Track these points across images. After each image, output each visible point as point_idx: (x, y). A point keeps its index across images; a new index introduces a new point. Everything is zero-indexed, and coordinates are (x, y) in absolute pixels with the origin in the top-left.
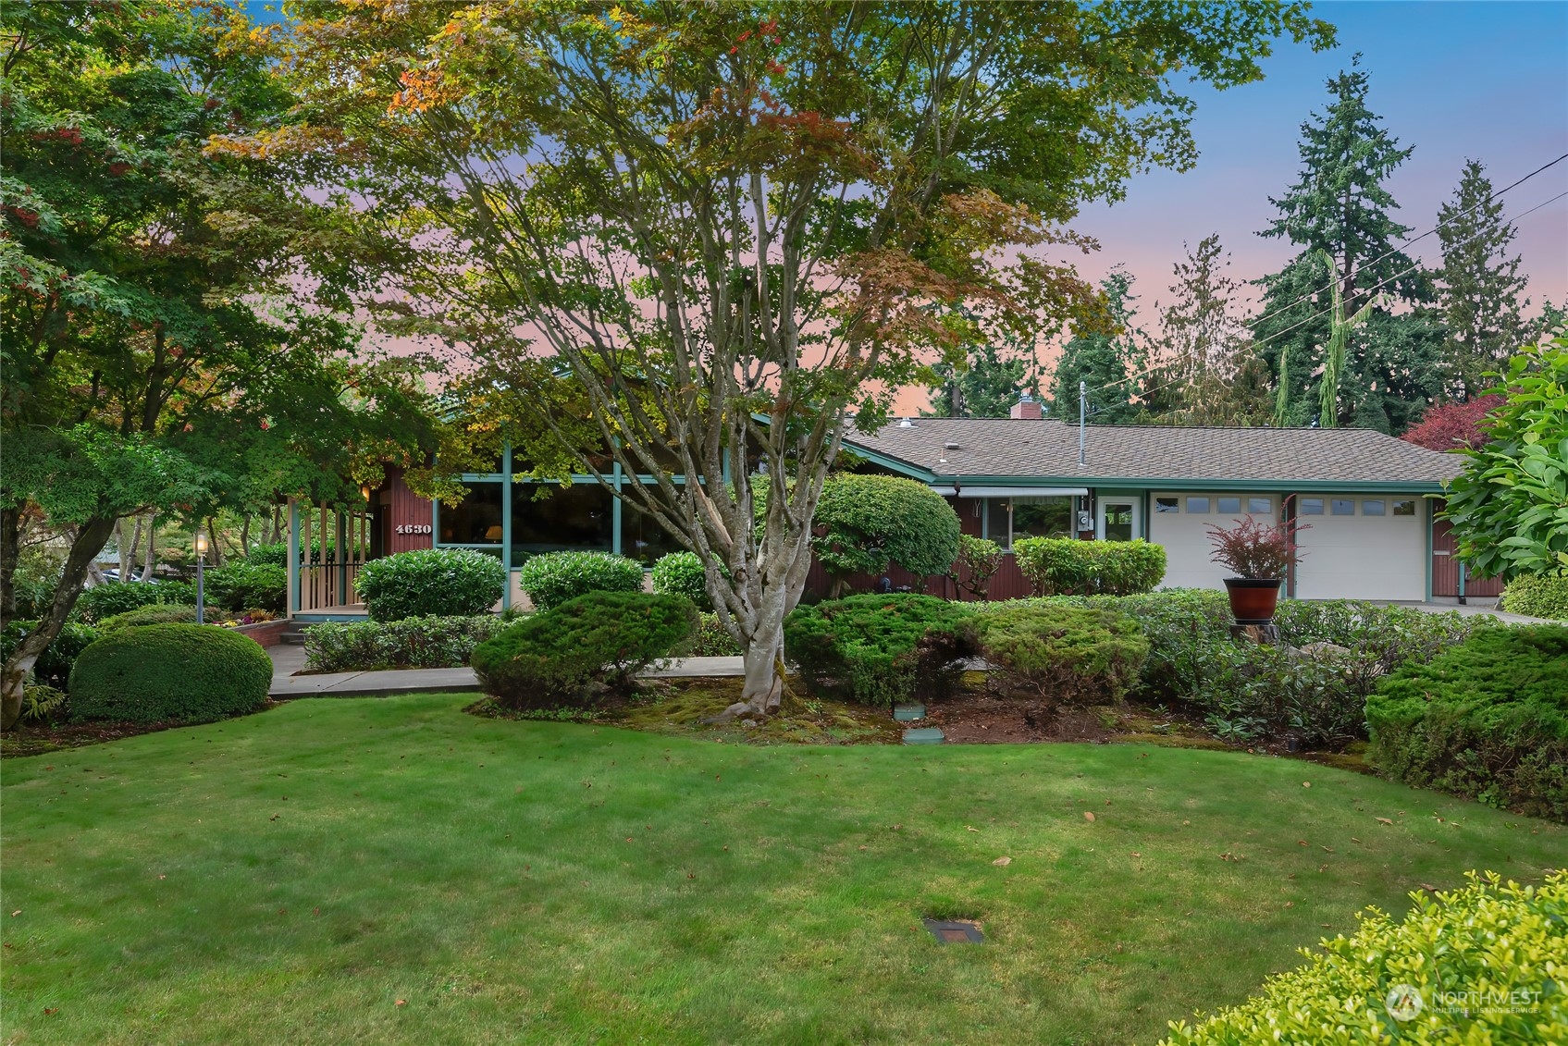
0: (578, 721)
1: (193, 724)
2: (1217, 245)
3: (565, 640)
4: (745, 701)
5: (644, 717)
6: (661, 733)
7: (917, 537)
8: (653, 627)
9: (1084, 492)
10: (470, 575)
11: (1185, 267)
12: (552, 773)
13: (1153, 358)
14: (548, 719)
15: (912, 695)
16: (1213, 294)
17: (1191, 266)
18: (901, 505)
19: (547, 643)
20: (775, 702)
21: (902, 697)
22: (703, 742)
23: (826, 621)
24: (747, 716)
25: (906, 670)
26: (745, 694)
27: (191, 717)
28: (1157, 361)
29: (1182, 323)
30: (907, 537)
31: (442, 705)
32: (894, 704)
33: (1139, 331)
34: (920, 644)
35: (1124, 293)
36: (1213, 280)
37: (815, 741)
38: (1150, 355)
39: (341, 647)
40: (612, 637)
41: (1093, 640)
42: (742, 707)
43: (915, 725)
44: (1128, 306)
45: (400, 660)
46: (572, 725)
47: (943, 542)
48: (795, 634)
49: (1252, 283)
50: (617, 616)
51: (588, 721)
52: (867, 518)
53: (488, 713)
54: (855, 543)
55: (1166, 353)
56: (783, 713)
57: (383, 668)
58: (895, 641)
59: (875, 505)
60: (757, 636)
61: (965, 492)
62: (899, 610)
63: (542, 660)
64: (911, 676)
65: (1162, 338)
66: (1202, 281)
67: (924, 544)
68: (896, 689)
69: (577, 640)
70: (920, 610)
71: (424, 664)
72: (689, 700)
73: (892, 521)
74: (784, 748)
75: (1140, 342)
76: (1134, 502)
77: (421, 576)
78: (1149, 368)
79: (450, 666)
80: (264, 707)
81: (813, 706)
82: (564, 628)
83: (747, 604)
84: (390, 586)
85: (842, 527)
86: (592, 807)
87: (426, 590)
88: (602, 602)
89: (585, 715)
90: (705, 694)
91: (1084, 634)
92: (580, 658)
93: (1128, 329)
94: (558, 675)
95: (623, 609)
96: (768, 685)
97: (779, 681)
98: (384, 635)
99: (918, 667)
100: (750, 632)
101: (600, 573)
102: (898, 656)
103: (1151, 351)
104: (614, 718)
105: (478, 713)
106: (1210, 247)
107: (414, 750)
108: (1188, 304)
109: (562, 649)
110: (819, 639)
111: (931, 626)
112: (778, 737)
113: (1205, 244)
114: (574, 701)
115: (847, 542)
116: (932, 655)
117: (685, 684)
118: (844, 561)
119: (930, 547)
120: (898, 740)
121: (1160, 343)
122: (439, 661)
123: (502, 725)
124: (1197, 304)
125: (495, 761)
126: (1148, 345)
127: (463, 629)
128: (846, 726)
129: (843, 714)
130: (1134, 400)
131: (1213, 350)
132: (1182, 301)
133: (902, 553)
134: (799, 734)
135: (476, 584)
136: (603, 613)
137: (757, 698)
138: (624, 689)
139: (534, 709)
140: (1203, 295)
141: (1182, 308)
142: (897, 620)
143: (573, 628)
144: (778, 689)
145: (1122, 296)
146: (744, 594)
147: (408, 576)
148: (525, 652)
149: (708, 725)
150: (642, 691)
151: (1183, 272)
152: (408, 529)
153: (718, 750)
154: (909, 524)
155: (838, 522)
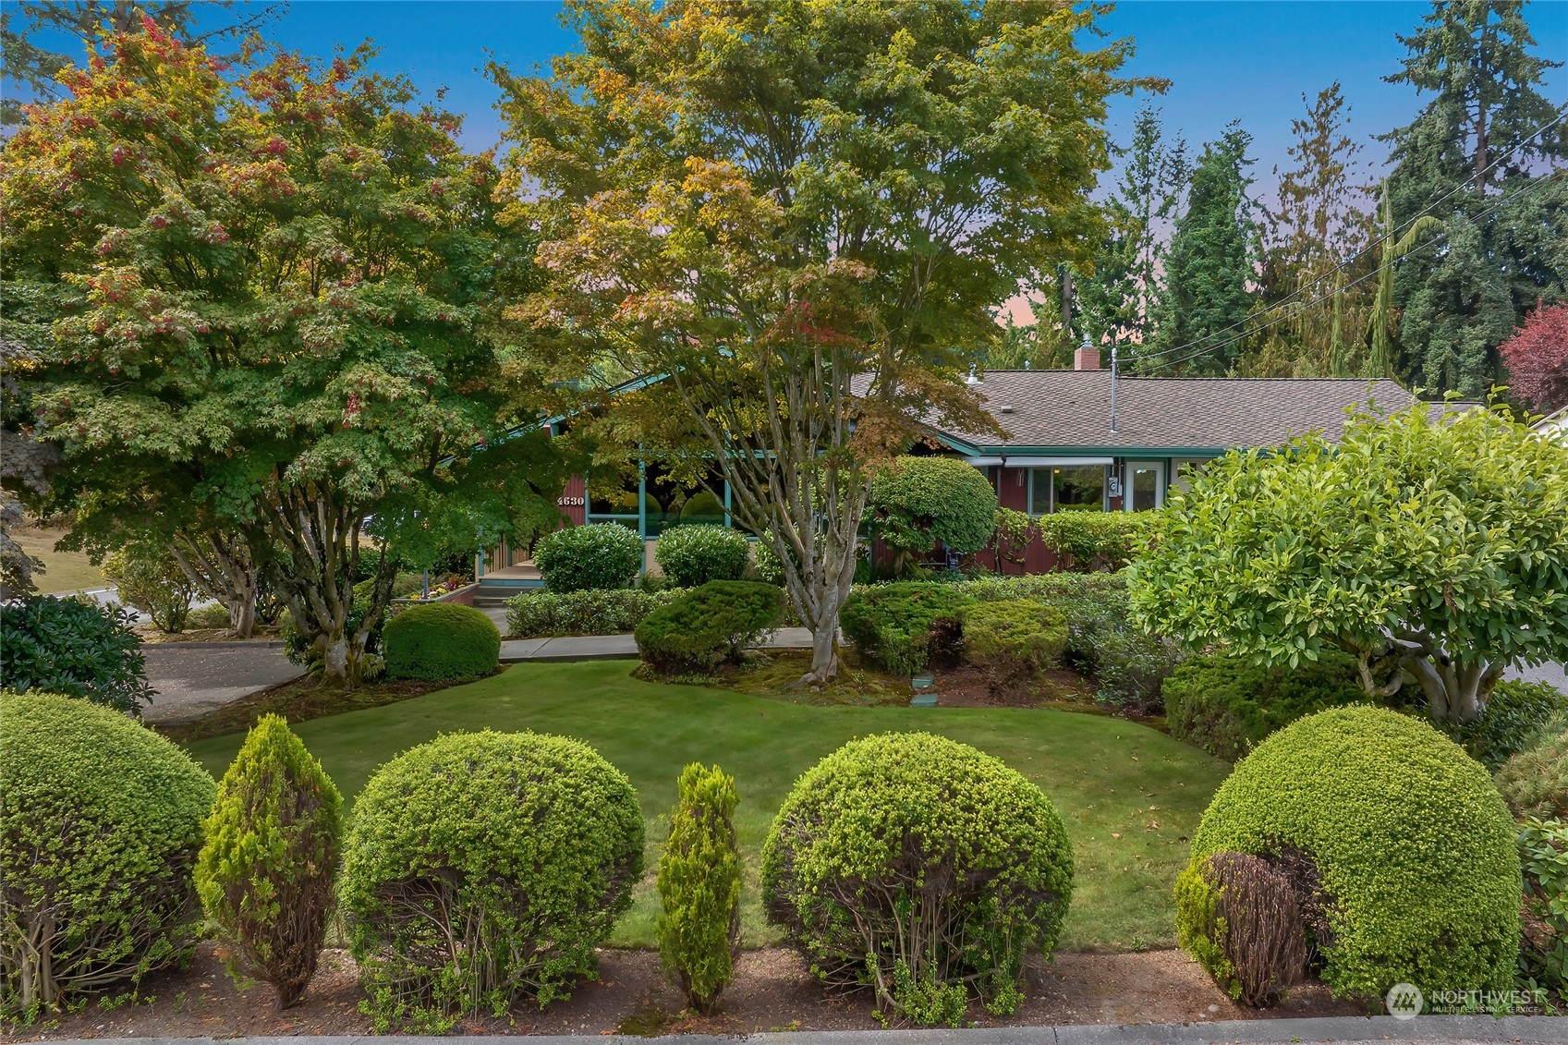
0: (707, 685)
1: (461, 683)
2: (1338, 96)
3: (696, 623)
4: (814, 672)
5: (748, 683)
6: (759, 695)
7: (957, 517)
8: (754, 612)
9: (1110, 461)
10: (619, 550)
11: (1304, 124)
12: (695, 723)
13: (1270, 237)
14: (686, 683)
15: (924, 667)
16: (1334, 157)
17: (1311, 124)
18: (945, 488)
19: (686, 625)
20: (832, 673)
21: (918, 669)
22: (785, 703)
23: (871, 607)
24: (814, 683)
25: (921, 649)
26: (814, 667)
27: (458, 678)
28: (1276, 239)
29: (1300, 194)
30: (950, 518)
31: (615, 671)
32: (913, 674)
33: (1255, 204)
34: (931, 628)
35: (1239, 156)
36: (1334, 141)
37: (855, 704)
38: (1268, 233)
39: (531, 616)
40: (728, 621)
41: (1026, 632)
42: (811, 677)
43: (924, 692)
44: (1245, 172)
45: (574, 628)
46: (702, 689)
47: (979, 520)
48: (850, 617)
49: (1381, 139)
50: (730, 604)
51: (713, 686)
52: (918, 501)
53: (647, 678)
54: (909, 524)
55: (1285, 230)
56: (837, 681)
57: (563, 635)
58: (914, 625)
59: (924, 489)
60: (821, 623)
61: (1011, 462)
62: (921, 598)
63: (683, 638)
64: (924, 653)
65: (1280, 211)
66: (1321, 142)
67: (964, 524)
68: (914, 663)
69: (705, 624)
70: (935, 598)
71: (592, 631)
72: (779, 669)
73: (938, 504)
74: (834, 709)
75: (1257, 217)
76: (1159, 468)
77: (585, 552)
78: (1266, 248)
79: (609, 634)
80: (497, 671)
81: (857, 676)
82: (697, 614)
83: (814, 598)
84: (561, 560)
85: (899, 509)
86: (721, 744)
87: (589, 565)
88: (721, 592)
89: (710, 680)
90: (790, 664)
91: (1022, 627)
92: (707, 637)
93: (1244, 201)
94: (693, 650)
95: (734, 597)
96: (828, 660)
97: (835, 657)
98: (563, 604)
99: (930, 646)
100: (816, 620)
101: (716, 548)
102: (915, 637)
103: (1269, 227)
104: (731, 683)
105: (639, 678)
106: (1330, 100)
107: (611, 706)
108: (1307, 171)
109: (696, 630)
110: (864, 623)
111: (939, 613)
112: (832, 700)
113: (1324, 96)
114: (702, 669)
115: (901, 522)
116: (940, 636)
117: (777, 655)
118: (900, 540)
119: (968, 526)
120: (908, 703)
121: (1278, 217)
122: (601, 629)
123: (657, 688)
124: (1317, 168)
125: (661, 715)
126: (1266, 220)
127: (619, 601)
128: (876, 692)
129: (877, 683)
130: (1250, 287)
131: (1333, 226)
132: (1300, 166)
133: (945, 532)
134: (845, 698)
135: (624, 559)
136: (722, 602)
137: (821, 669)
138: (735, 659)
139: (677, 674)
140: (1322, 159)
141: (1300, 175)
142: (919, 607)
143: (702, 613)
144: (834, 663)
145: (1238, 161)
146: (812, 591)
147: (574, 552)
148: (672, 632)
149: (789, 690)
150: (747, 661)
151: (1302, 129)
152: (566, 501)
153: (792, 708)
154: (951, 506)
155: (896, 505)
